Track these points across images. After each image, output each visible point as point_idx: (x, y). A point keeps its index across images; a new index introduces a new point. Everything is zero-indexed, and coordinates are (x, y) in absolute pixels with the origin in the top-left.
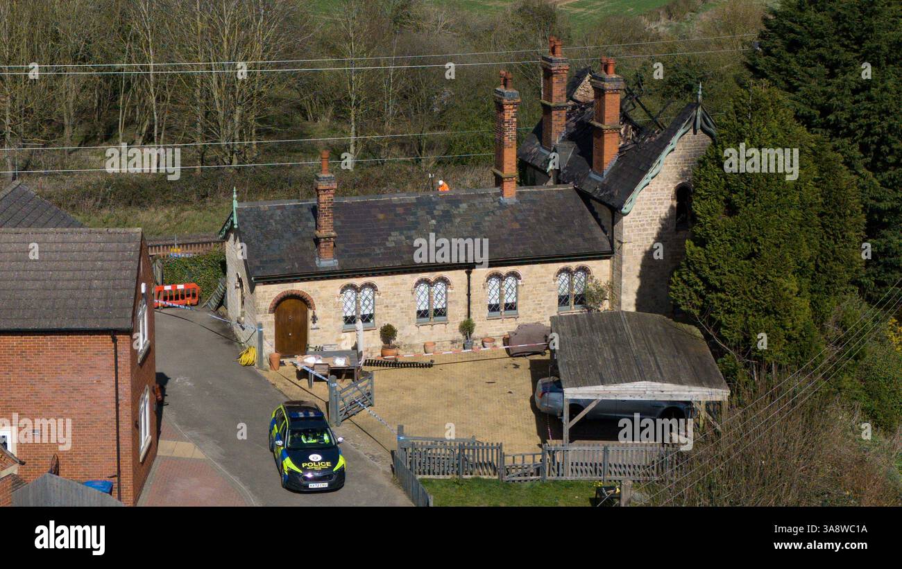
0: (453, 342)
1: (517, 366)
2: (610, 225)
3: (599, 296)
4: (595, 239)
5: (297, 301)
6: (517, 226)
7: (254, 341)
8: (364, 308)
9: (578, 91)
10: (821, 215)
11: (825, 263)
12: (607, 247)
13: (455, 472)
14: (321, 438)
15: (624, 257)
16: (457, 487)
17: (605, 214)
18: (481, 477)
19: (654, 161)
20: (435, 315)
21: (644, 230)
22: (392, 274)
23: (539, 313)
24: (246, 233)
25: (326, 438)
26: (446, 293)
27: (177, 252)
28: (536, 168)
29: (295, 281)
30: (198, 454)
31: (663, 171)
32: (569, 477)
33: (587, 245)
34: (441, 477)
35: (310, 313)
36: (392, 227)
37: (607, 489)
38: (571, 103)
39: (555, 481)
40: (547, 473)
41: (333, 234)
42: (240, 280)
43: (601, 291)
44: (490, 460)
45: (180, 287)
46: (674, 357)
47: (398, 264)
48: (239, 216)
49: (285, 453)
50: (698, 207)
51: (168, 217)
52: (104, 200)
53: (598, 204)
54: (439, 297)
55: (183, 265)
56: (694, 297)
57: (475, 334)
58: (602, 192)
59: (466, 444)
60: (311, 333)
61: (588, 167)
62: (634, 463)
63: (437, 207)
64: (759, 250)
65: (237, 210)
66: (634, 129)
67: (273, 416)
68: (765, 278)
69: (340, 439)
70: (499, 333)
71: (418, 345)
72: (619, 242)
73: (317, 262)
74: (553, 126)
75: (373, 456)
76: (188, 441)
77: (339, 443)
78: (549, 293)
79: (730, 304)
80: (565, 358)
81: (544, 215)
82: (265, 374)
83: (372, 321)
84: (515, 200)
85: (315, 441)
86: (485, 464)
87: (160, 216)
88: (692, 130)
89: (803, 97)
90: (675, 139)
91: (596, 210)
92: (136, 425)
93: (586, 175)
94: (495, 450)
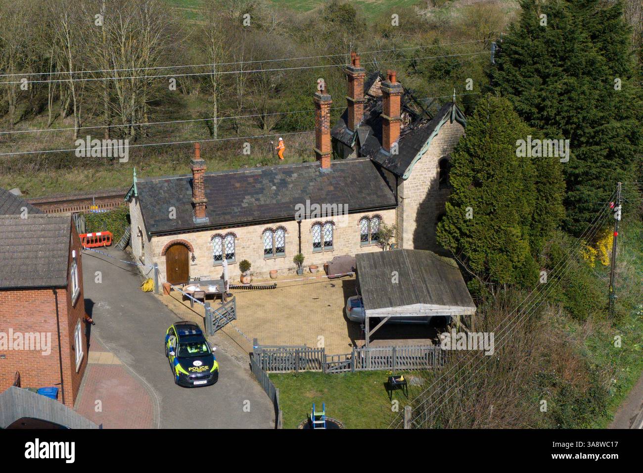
0: (289, 269)
1: (333, 286)
2: (395, 186)
3: (389, 234)
4: (385, 196)
5: (181, 246)
6: (332, 188)
7: (152, 275)
8: (227, 249)
9: (372, 89)
10: (537, 183)
11: (540, 215)
12: (393, 202)
13: (293, 368)
14: (201, 348)
15: (405, 208)
16: (295, 378)
17: (391, 179)
18: (311, 371)
19: (424, 143)
20: (276, 252)
21: (418, 189)
22: (247, 225)
23: (347, 247)
24: (144, 201)
25: (204, 348)
26: (284, 236)
27: (95, 209)
28: (344, 143)
29: (180, 233)
30: (117, 361)
31: (430, 149)
32: (370, 368)
33: (379, 200)
34: (284, 372)
35: (190, 255)
36: (246, 193)
37: (396, 378)
38: (367, 97)
39: (360, 372)
40: (355, 367)
41: (205, 200)
42: (140, 232)
43: (389, 231)
44: (316, 357)
45: (98, 234)
46: (439, 284)
47: (250, 219)
48: (138, 188)
49: (176, 361)
50: (454, 181)
51: (87, 176)
52: (41, 164)
53: (386, 171)
54: (279, 239)
55: (100, 218)
56: (452, 241)
57: (305, 263)
58: (389, 163)
59: (300, 349)
60: (191, 268)
61: (380, 144)
62: (413, 355)
63: (276, 177)
64: (495, 210)
65: (137, 183)
66: (410, 115)
67: (167, 333)
68: (500, 227)
69: (214, 349)
70: (320, 262)
71: (266, 272)
72: (401, 197)
73: (194, 220)
74: (355, 115)
75: (237, 357)
76: (109, 351)
77: (213, 351)
78: (354, 234)
79: (475, 245)
80: (366, 286)
81: (350, 180)
82: (160, 298)
83: (233, 258)
84: (330, 170)
85: (196, 351)
86: (313, 360)
87: (82, 177)
88: (449, 121)
89: (526, 99)
90: (438, 128)
91: (385, 175)
92: (73, 349)
93: (378, 151)
94: (320, 353)
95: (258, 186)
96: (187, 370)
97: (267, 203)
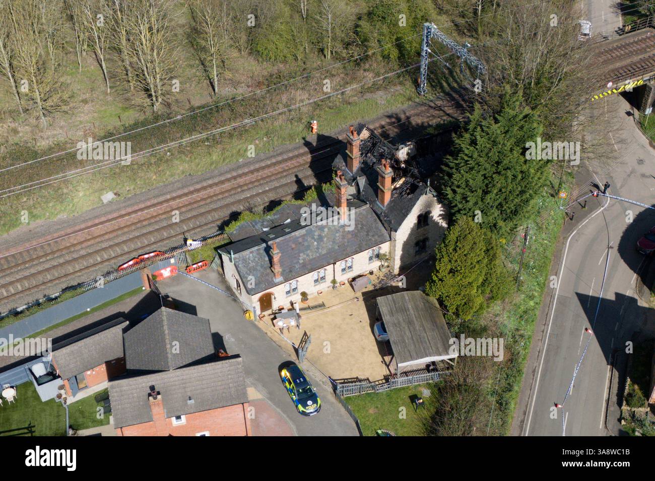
0: (328, 287)
1: (358, 299)
4: (383, 235)
5: (268, 295)
6: (350, 236)
8: (293, 287)
12: (388, 239)
13: (358, 392)
15: (396, 245)
16: (360, 398)
18: (368, 392)
20: (321, 280)
22: (304, 275)
23: (361, 267)
26: (325, 273)
29: (266, 290)
30: (259, 395)
32: (399, 386)
33: (380, 240)
35: (273, 297)
36: (300, 251)
39: (394, 389)
40: (392, 387)
41: (280, 270)
45: (200, 264)
49: (298, 402)
55: (197, 252)
57: (337, 282)
58: (385, 217)
61: (375, 196)
63: (315, 234)
70: (346, 279)
71: (315, 293)
72: (394, 239)
73: (275, 280)
74: (354, 165)
75: (323, 382)
76: (251, 386)
78: (365, 259)
82: (260, 325)
83: (297, 291)
86: (369, 387)
93: (375, 201)
95: (306, 244)
96: (305, 408)
97: (314, 257)
